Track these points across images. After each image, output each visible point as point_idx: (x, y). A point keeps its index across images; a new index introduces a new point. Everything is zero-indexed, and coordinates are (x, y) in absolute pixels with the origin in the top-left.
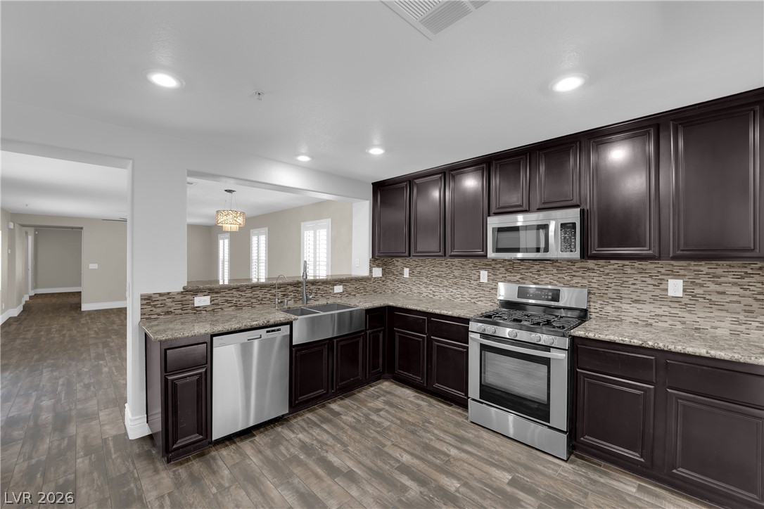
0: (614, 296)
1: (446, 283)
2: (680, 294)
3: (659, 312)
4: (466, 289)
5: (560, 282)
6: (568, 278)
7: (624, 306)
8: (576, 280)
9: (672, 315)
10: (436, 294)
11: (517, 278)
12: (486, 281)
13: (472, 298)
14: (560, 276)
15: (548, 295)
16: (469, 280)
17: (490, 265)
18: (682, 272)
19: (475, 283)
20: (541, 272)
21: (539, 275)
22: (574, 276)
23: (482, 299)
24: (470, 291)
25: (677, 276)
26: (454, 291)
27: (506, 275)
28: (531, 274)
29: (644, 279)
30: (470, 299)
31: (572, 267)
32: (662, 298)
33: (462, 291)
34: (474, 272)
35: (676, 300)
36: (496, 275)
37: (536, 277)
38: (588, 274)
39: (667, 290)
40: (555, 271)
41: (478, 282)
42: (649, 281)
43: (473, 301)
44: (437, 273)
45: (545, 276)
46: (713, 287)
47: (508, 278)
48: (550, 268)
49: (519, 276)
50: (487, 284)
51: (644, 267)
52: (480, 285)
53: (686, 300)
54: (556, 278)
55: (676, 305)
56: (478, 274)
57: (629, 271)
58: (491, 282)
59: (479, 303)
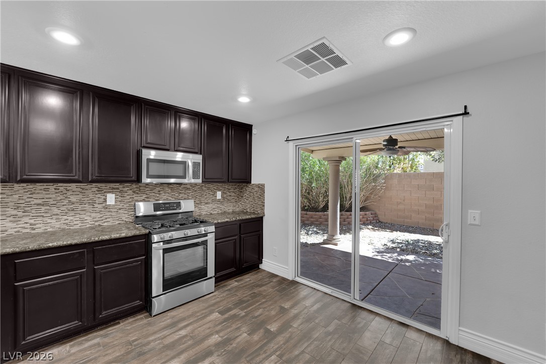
0: (198, 202)
1: (55, 211)
2: (220, 198)
3: (214, 207)
4: (89, 214)
5: (173, 198)
6: (177, 195)
7: (203, 207)
8: (181, 195)
9: (218, 207)
10: (38, 226)
11: (143, 198)
12: (113, 203)
13: (96, 221)
14: (172, 193)
15: (174, 207)
16: (92, 204)
17: (118, 189)
18: (221, 188)
19: (100, 206)
20: (161, 192)
21: (160, 194)
22: (180, 193)
23: (108, 220)
24: (93, 215)
25: (220, 190)
26: (71, 218)
27: (134, 196)
28: (154, 194)
29: (210, 192)
30: (93, 223)
31: (180, 188)
32: (215, 201)
33: (82, 216)
34: (99, 196)
35: (219, 200)
36: (124, 197)
37: (158, 195)
38: (187, 191)
39: (216, 196)
40: (170, 191)
41: (104, 205)
42: (211, 193)
43: (97, 224)
44: (40, 201)
45: (163, 194)
46: (229, 194)
47: (136, 198)
48: (167, 189)
49: (145, 196)
50: (113, 205)
51: (209, 186)
52: (106, 207)
53: (222, 200)
54: (170, 195)
55: (219, 203)
56: (104, 197)
57: (204, 189)
58: (118, 203)
59: (106, 224)
